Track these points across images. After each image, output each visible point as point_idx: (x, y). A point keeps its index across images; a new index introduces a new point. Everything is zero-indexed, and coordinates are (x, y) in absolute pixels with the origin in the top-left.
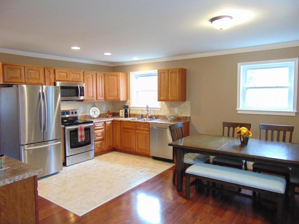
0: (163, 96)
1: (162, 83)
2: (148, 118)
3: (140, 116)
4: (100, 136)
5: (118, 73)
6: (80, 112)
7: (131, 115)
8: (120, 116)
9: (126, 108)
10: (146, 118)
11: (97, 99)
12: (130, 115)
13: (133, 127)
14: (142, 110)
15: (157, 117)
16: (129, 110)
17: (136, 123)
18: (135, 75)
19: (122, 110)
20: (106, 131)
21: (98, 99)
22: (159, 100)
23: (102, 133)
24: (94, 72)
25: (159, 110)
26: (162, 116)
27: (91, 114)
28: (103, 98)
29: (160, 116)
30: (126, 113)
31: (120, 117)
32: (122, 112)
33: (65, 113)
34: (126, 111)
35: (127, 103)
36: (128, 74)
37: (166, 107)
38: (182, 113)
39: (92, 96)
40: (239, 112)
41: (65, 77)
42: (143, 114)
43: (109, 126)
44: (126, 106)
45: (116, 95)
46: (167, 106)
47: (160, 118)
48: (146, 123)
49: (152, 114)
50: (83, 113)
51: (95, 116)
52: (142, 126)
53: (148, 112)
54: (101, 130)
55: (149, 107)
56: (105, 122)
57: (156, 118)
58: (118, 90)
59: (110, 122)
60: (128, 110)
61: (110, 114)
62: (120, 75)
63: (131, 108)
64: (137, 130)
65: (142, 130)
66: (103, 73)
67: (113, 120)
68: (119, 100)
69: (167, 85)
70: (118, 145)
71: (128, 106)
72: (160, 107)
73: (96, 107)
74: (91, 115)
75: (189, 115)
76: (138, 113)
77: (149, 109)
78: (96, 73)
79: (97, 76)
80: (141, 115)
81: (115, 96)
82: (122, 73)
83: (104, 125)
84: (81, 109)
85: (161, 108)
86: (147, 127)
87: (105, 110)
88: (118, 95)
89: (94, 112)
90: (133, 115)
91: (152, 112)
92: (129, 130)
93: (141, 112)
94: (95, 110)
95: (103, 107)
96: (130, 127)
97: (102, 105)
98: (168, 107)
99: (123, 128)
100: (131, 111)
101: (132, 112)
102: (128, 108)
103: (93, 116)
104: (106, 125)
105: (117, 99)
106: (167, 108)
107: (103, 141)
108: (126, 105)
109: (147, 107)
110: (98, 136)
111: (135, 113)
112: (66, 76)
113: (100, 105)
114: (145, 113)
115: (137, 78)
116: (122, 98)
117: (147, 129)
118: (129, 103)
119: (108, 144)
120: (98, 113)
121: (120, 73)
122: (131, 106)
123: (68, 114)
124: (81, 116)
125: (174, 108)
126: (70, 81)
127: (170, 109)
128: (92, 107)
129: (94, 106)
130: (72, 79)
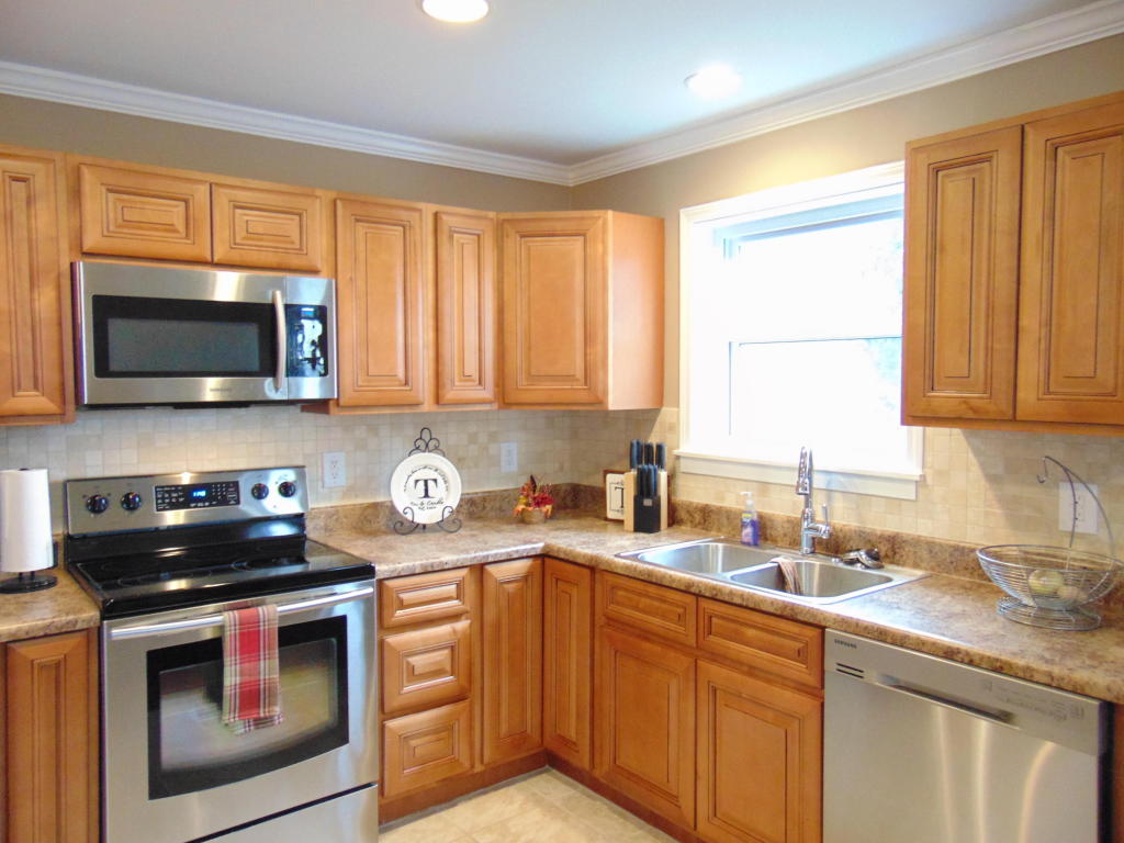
0: (962, 381)
1: (955, 262)
2: (806, 548)
3: (748, 531)
4: (438, 673)
5: (596, 213)
6: (329, 480)
7: (682, 514)
8: (611, 515)
9: (647, 458)
10: (795, 543)
11: (438, 400)
12: (672, 508)
13: (681, 629)
14: (764, 486)
15: (883, 549)
16: (670, 478)
17: (705, 604)
18: (715, 232)
19: (622, 473)
20: (488, 630)
21: (450, 394)
22: (915, 413)
23: (452, 648)
24: (421, 205)
25: (909, 492)
26: (931, 546)
27: (403, 497)
28: (487, 393)
29: (917, 542)
30: (648, 502)
31: (606, 519)
32: (619, 491)
33: (201, 495)
34: (645, 487)
35: (657, 427)
36: (667, 224)
37: (976, 471)
39: (401, 373)
41: (171, 228)
42: (767, 511)
43: (510, 598)
44: (649, 447)
45: (580, 374)
46: (983, 466)
47: (916, 566)
48: (789, 615)
49: (844, 518)
50: (350, 490)
51: (424, 517)
52: (751, 633)
53: (808, 504)
54: (444, 630)
55: (816, 466)
56: (479, 569)
57: (875, 557)
58: (593, 335)
59: (521, 567)
60: (663, 475)
61: (539, 503)
62: (604, 231)
63: (684, 466)
64: (717, 658)
65: (752, 671)
66: (492, 214)
67: (547, 546)
68: (601, 401)
69: (1004, 281)
70: (572, 735)
71: (660, 448)
72: (914, 470)
73: (436, 449)
74: (400, 509)
76: (730, 502)
77: (819, 481)
78: (436, 215)
79: (444, 239)
80: (753, 524)
81: (570, 378)
82: (617, 213)
83: (471, 589)
84: (334, 463)
85: (921, 483)
86: (800, 655)
87: (514, 468)
88: (592, 371)
89: (421, 484)
90: (698, 517)
91: (839, 504)
92: (647, 645)
93: (749, 502)
94: (431, 474)
95: (504, 446)
96: (655, 622)
97: (493, 437)
98: (993, 479)
99: (611, 621)
100: (680, 481)
101: (692, 493)
102: (660, 463)
103: (409, 516)
104: (490, 587)
105: (583, 396)
106: (983, 482)
107: (461, 705)
108: (653, 440)
109: (802, 464)
110: (413, 675)
111: (713, 502)
112: (181, 227)
113: (483, 438)
114: (782, 506)
115: (728, 247)
116: (622, 390)
117: (799, 671)
118: (673, 428)
119: (504, 728)
120: (449, 495)
121: (610, 214)
122: (684, 448)
123: (224, 502)
124: (337, 511)
125: (1058, 487)
126: (216, 259)
127: (1011, 489)
128: (410, 454)
129: (427, 445)
130: (234, 245)
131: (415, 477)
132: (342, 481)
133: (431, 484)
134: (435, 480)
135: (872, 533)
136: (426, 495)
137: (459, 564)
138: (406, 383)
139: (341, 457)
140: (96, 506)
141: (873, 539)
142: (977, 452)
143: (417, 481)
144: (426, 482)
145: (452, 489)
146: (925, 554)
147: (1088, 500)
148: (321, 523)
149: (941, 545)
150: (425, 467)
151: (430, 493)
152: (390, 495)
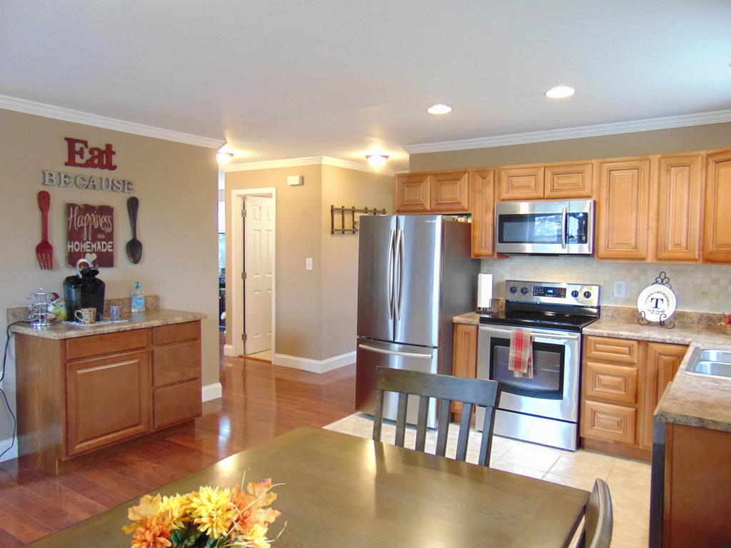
4: (614, 388)
6: (616, 295)
21: (664, 254)
27: (643, 306)
33: (551, 291)
39: (633, 243)
56: (643, 343)
67: (691, 341)
73: (666, 283)
74: (642, 312)
78: (660, 160)
84: (619, 286)
89: (654, 301)
94: (659, 296)
103: (646, 317)
104: (649, 354)
120: (668, 309)
123: (559, 296)
124: (619, 311)
126: (545, 196)
128: (653, 284)
129: (662, 280)
130: (553, 190)
131: (652, 297)
132: (623, 295)
133: (660, 301)
134: (662, 300)
136: (656, 307)
137: (630, 337)
138: (636, 248)
139: (623, 283)
140: (513, 290)
143: (652, 299)
144: (657, 300)
145: (670, 305)
148: (610, 314)
150: (658, 292)
151: (658, 306)
152: (636, 304)
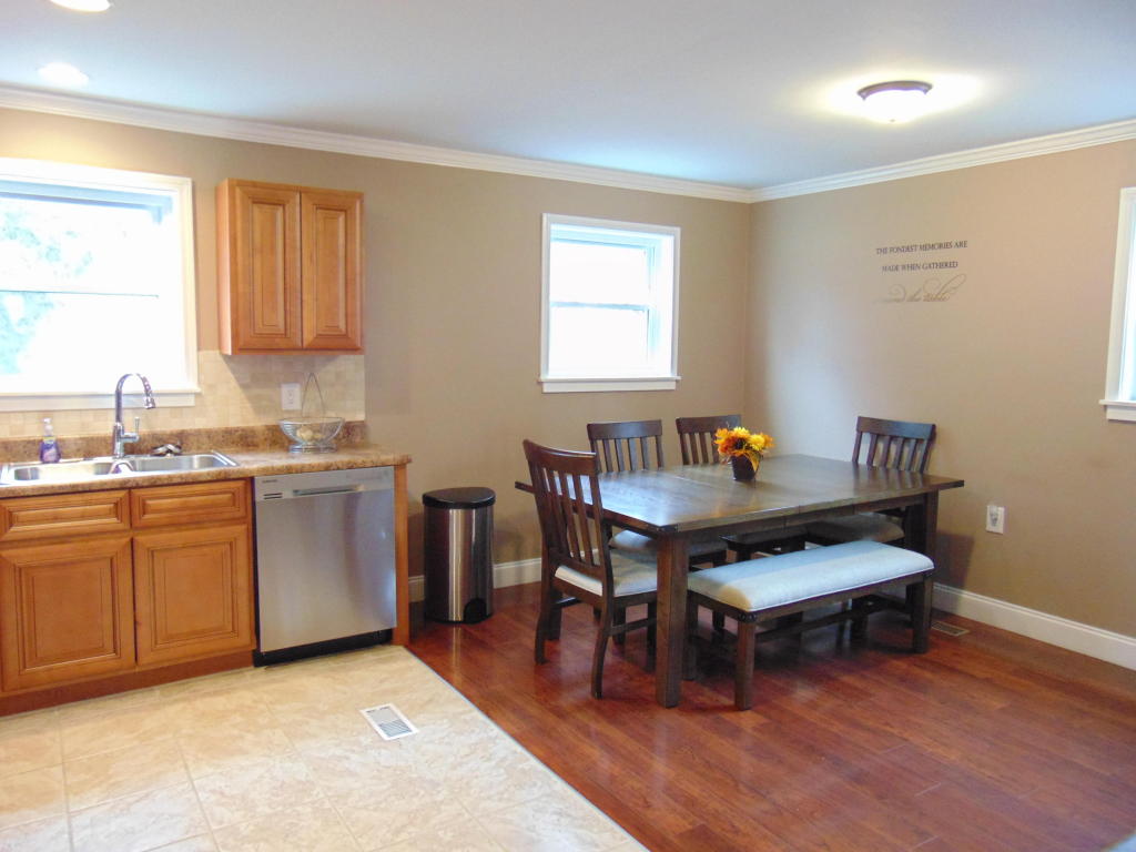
2: (119, 451)
10: (111, 453)
17: (140, 492)
25: (191, 401)
26: (209, 434)
29: (198, 433)
37: (233, 383)
38: (324, 407)
40: (547, 388)
46: (238, 379)
48: (223, 477)
53: (119, 420)
57: (179, 446)
72: (193, 387)
75: (361, 417)
77: (126, 402)
85: (199, 395)
98: (244, 387)
106: (239, 390)
114: (98, 428)
117: (232, 511)
125: (280, 387)
127: (256, 391)
135: (164, 434)
141: (165, 437)
142: (234, 372)
146: (205, 440)
147: (297, 390)
149: (216, 432)
